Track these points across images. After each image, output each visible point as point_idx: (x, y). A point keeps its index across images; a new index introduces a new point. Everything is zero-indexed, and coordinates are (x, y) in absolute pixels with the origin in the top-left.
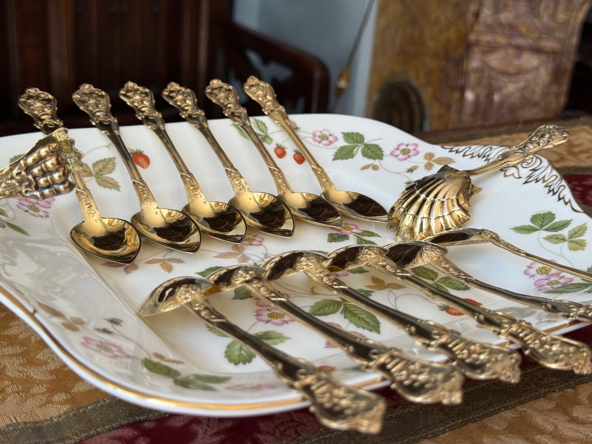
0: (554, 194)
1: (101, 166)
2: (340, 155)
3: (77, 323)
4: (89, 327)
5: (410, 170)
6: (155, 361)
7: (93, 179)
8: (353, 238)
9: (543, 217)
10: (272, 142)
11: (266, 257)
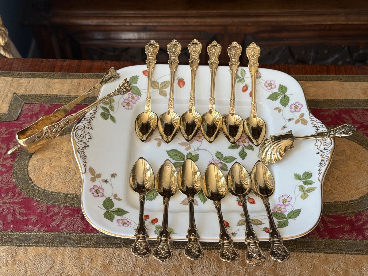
0: (320, 166)
1: (164, 84)
2: (271, 97)
3: (97, 177)
4: (100, 179)
5: (290, 120)
6: (111, 199)
7: (158, 90)
8: (240, 148)
9: (308, 175)
10: (244, 83)
11: (197, 150)
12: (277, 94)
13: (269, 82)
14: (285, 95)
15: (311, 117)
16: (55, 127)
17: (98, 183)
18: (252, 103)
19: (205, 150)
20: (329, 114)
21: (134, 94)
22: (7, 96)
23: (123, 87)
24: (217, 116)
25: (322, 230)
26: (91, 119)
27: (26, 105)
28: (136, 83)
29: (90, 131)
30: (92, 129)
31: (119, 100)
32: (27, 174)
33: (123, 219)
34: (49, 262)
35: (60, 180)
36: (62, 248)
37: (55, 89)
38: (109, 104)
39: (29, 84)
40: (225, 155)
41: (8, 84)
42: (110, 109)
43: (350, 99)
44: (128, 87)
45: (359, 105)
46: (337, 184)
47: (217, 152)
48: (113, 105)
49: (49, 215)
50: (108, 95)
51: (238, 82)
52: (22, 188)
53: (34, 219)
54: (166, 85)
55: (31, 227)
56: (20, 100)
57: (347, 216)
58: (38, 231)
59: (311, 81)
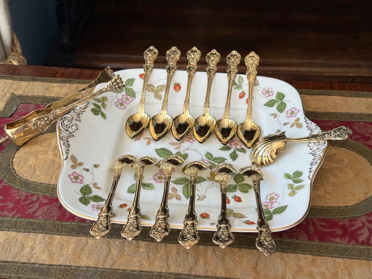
0: (311, 165)
1: (159, 88)
2: (268, 104)
3: (78, 165)
4: (82, 167)
5: (285, 124)
6: (90, 186)
7: (153, 94)
8: (232, 150)
9: (298, 174)
10: (241, 89)
11: (187, 150)
12: (274, 101)
13: (267, 89)
14: (282, 102)
15: (307, 120)
16: (44, 119)
17: (78, 170)
18: (248, 109)
19: (195, 150)
20: (329, 125)
21: (128, 95)
22: (5, 96)
23: (116, 83)
24: (211, 119)
25: (311, 232)
26: (81, 112)
27: (22, 104)
28: (131, 85)
29: (78, 123)
30: (80, 121)
31: (113, 100)
32: (11, 164)
33: (98, 205)
34: (19, 246)
35: (43, 171)
36: (34, 234)
37: (53, 92)
38: (101, 102)
39: (29, 87)
40: (215, 156)
41: (8, 86)
42: (102, 107)
43: (352, 112)
44: (120, 83)
45: (361, 118)
46: (331, 190)
47: (208, 152)
48: (106, 103)
49: (27, 203)
50: (100, 91)
51: (235, 88)
52: (4, 177)
53: (11, 205)
54: (162, 89)
55: (6, 213)
56: (17, 100)
57: (340, 221)
58: (12, 217)
59: (313, 95)
